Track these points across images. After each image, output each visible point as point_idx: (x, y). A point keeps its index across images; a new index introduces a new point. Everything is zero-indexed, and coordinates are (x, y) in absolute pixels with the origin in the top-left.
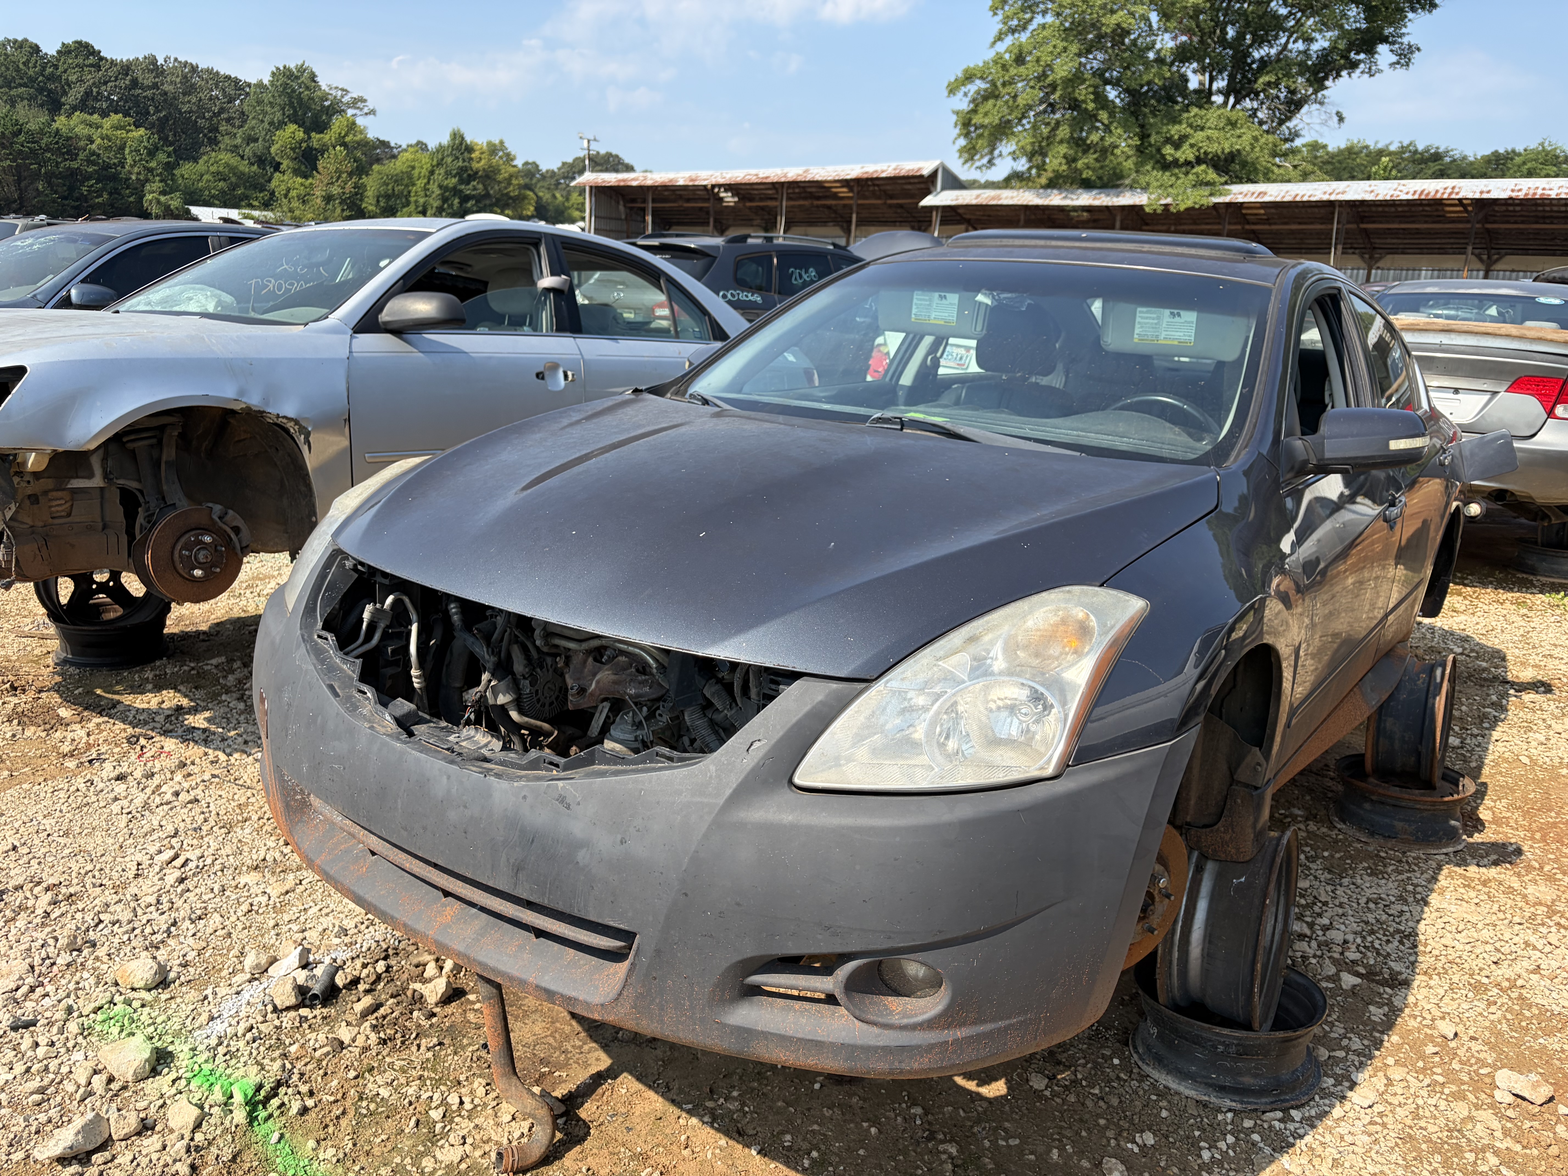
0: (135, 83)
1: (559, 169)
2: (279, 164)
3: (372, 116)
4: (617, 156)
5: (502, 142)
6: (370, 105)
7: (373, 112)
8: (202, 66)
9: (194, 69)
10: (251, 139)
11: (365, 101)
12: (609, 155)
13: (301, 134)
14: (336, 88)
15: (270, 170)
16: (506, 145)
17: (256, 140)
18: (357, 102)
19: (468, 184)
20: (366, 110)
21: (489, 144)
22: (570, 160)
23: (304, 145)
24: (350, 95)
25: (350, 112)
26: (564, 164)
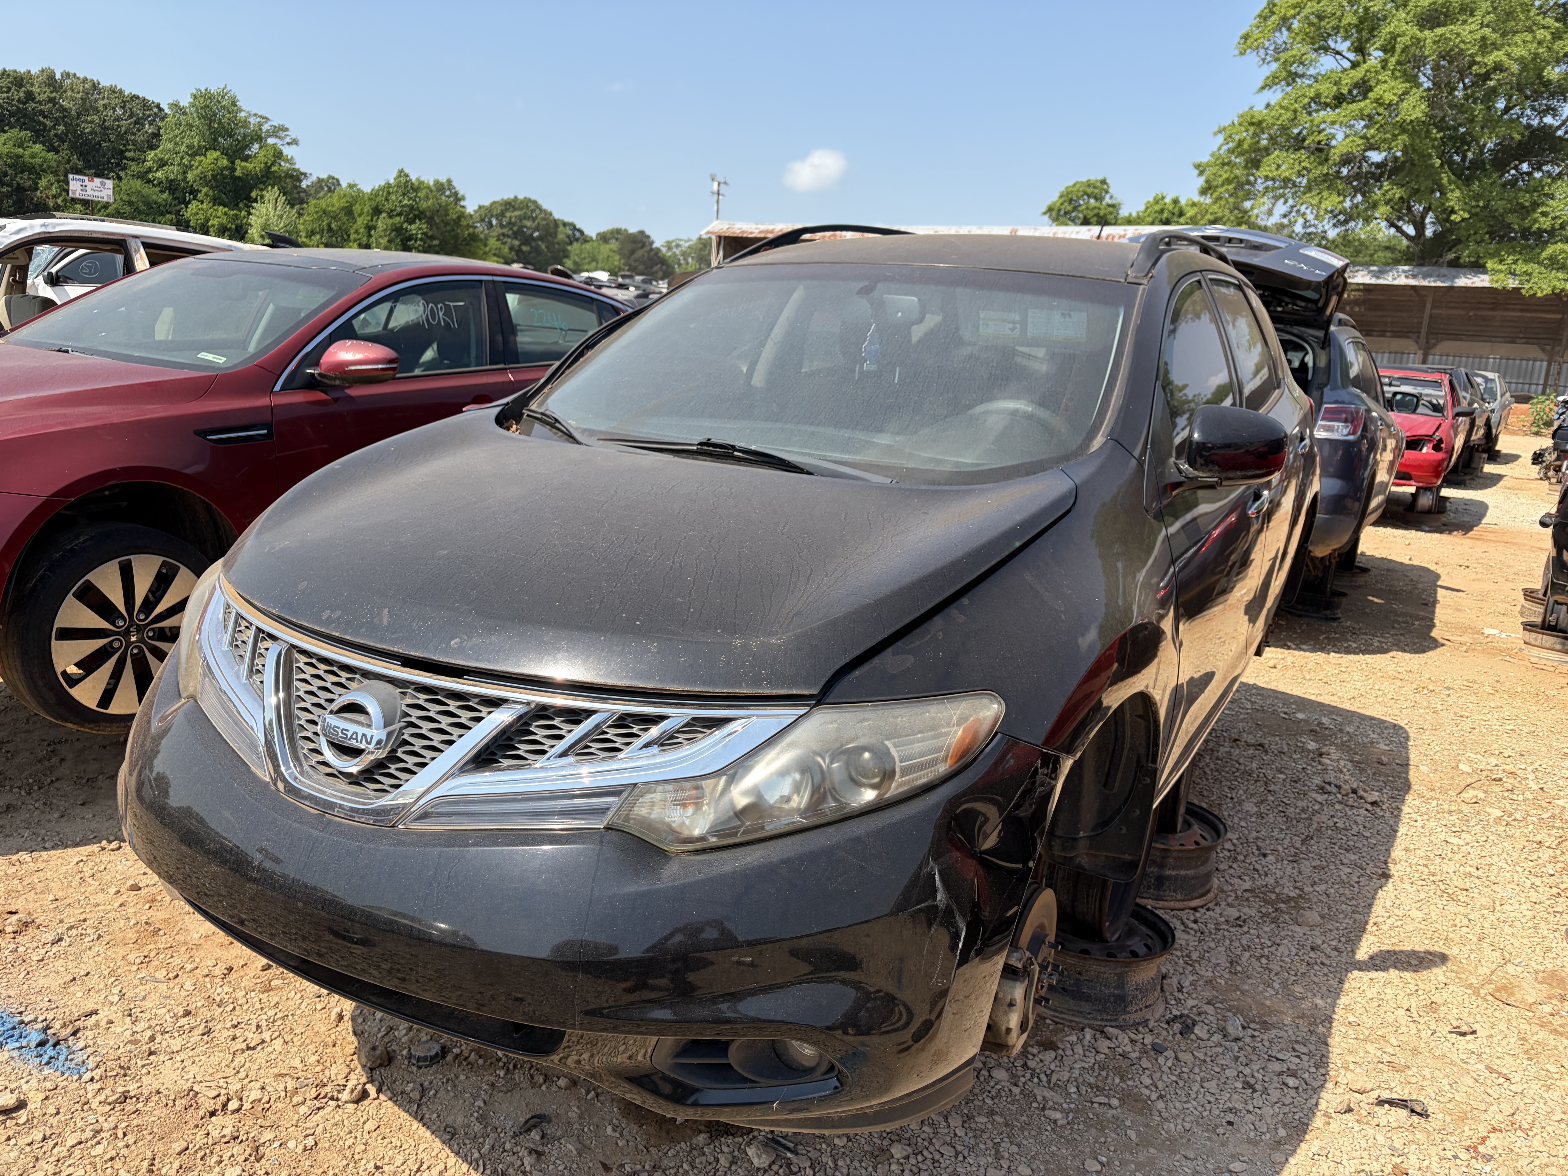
0: (30, 96)
3: (294, 146)
4: (535, 202)
5: (449, 181)
6: (292, 134)
7: (295, 142)
8: (105, 83)
9: (95, 86)
11: (287, 130)
14: (255, 115)
16: (454, 184)
18: (278, 131)
20: (288, 140)
21: (437, 182)
24: (270, 123)
25: (271, 141)
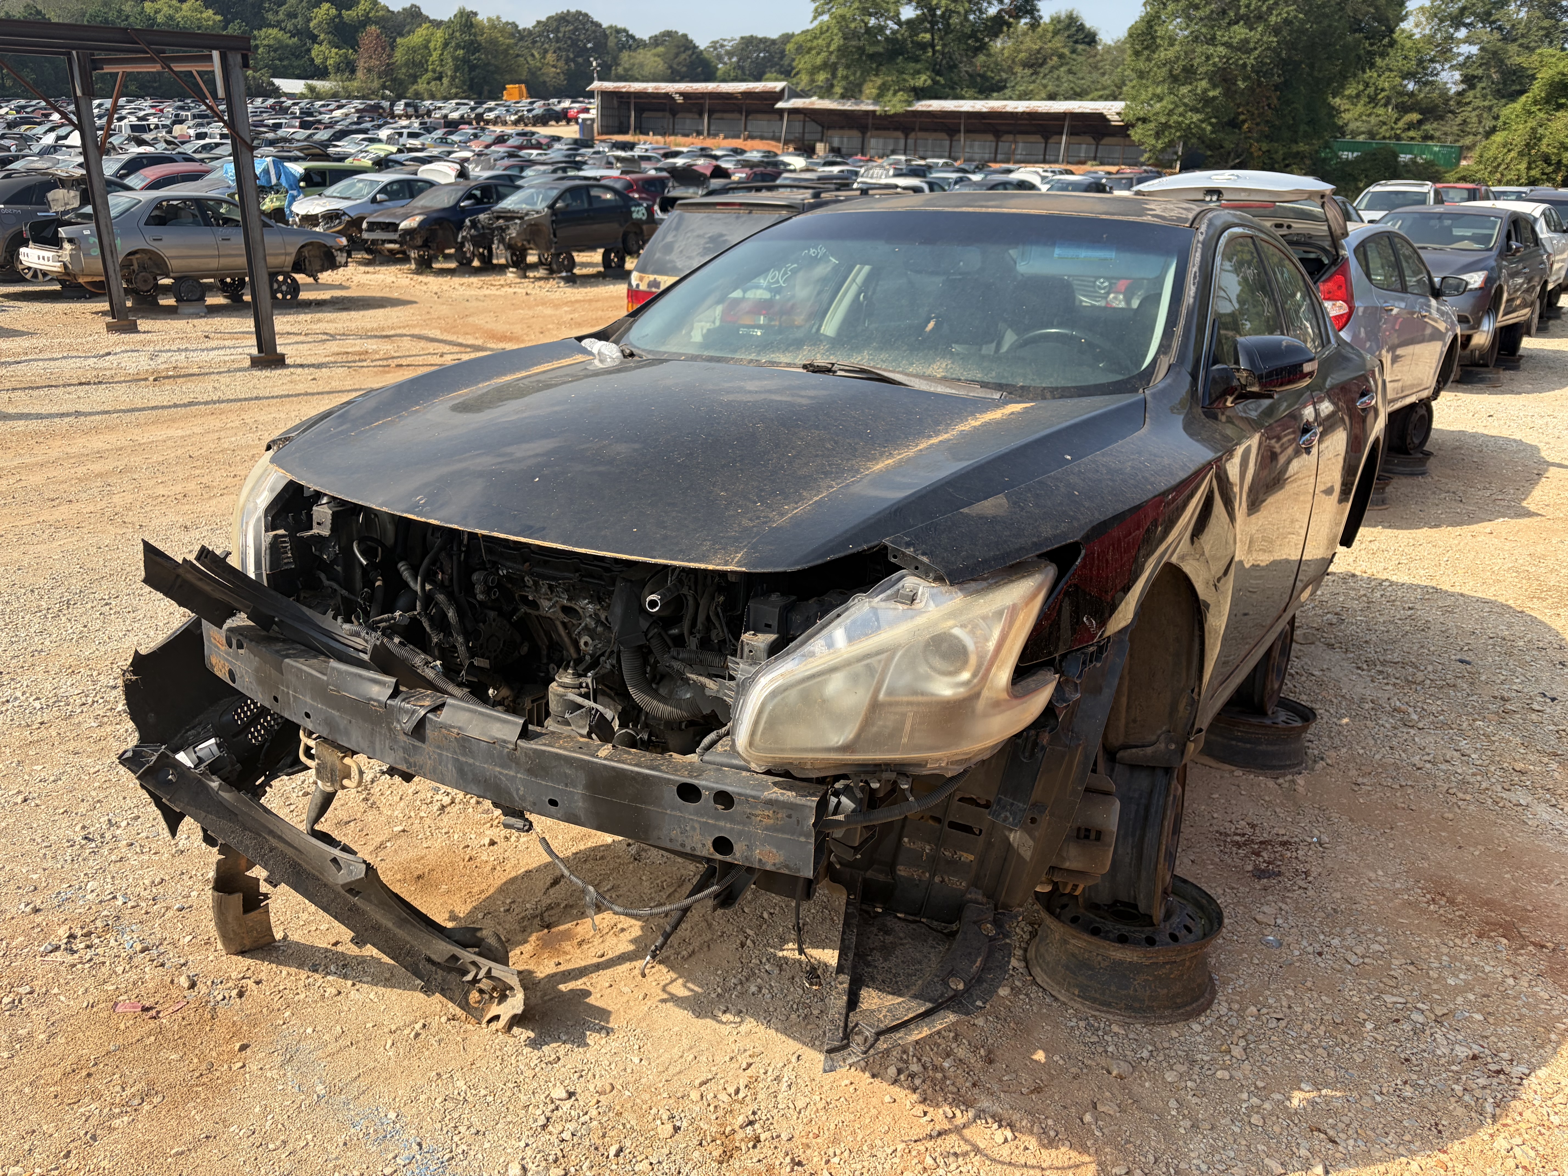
1: (534, 27)
2: (317, 36)
10: (292, 15)
12: (579, 13)
13: (333, 12)
15: (309, 42)
17: (295, 16)
19: (473, 54)
22: (543, 19)
23: (337, 20)
26: (539, 22)
